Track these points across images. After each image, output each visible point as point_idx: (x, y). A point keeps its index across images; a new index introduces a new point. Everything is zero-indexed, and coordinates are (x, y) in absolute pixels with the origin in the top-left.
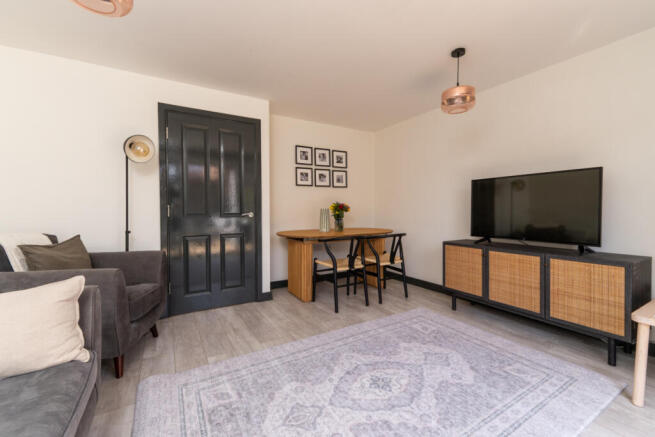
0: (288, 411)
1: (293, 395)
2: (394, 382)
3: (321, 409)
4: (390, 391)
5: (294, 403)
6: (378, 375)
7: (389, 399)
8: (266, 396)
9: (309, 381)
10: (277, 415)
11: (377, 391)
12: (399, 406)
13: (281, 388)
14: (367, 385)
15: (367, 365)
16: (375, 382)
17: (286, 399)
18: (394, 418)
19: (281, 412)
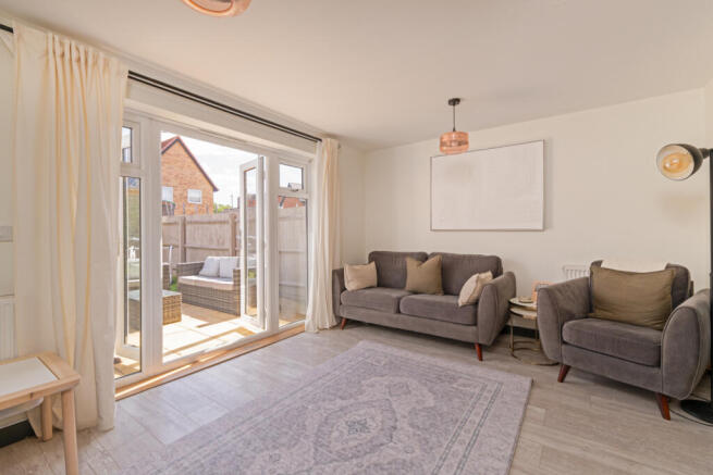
2: (345, 431)
4: (347, 422)
6: (364, 435)
7: (346, 414)
11: (359, 418)
12: (336, 412)
14: (370, 422)
15: (382, 445)
16: (364, 427)
18: (339, 402)
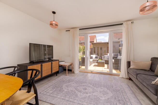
0: (106, 95)
1: (103, 96)
3: (100, 92)
5: (104, 95)
8: (109, 100)
9: (97, 97)
10: (109, 95)
13: (105, 99)
17: (105, 97)
19: (108, 95)
